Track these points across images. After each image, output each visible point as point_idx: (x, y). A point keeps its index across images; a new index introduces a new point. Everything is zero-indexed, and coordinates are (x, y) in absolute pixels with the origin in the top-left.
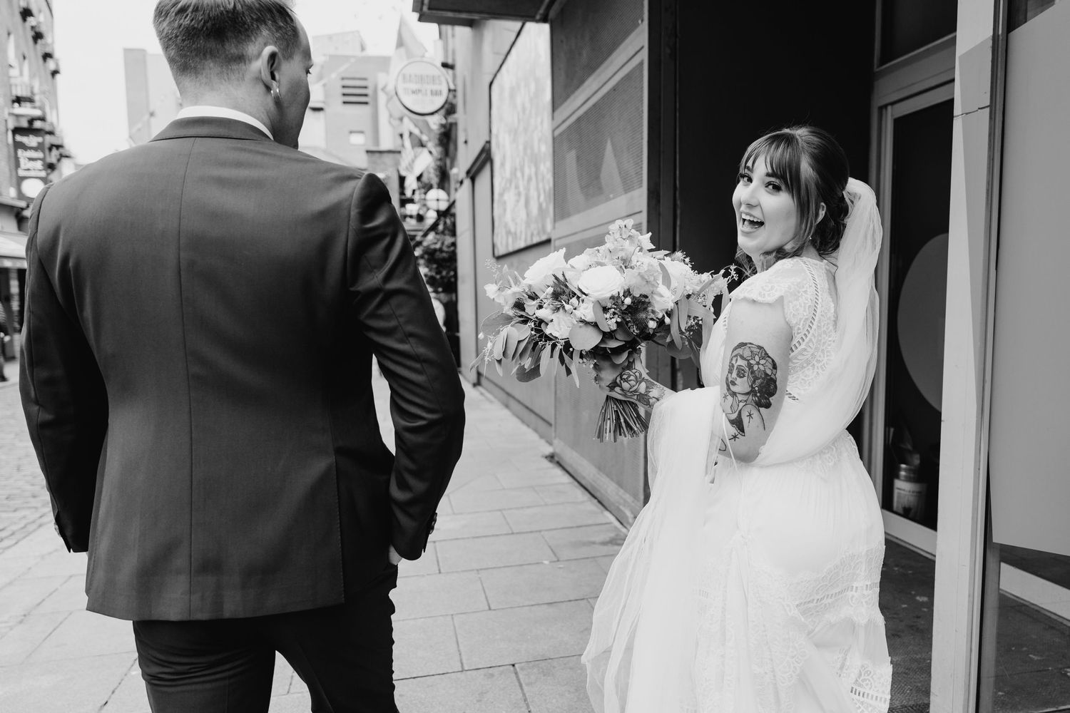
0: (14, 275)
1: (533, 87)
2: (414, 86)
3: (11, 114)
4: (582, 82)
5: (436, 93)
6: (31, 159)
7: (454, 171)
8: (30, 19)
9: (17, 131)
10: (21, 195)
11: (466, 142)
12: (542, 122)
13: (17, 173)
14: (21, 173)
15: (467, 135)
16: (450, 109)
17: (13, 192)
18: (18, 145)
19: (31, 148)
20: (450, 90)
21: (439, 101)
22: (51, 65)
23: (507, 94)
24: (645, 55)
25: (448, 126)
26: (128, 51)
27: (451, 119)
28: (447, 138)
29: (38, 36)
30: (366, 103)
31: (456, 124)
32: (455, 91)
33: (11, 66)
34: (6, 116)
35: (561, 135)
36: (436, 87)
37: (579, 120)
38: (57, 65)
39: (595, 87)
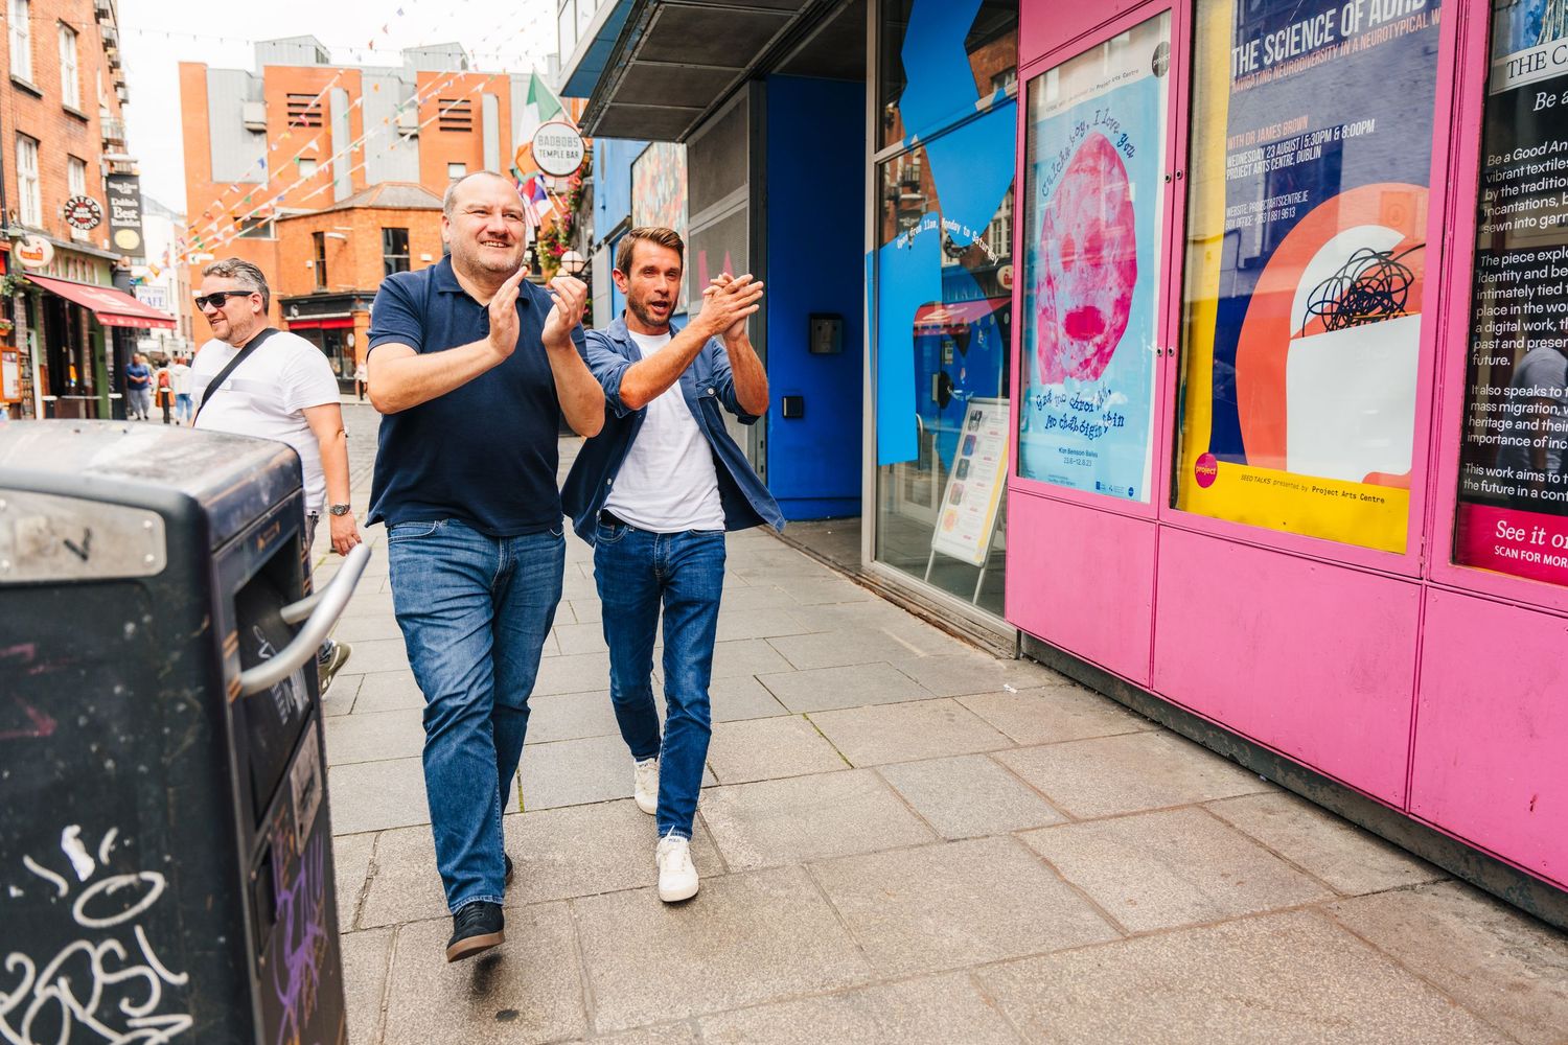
0: (108, 333)
1: (672, 183)
2: (550, 149)
3: (105, 160)
4: (710, 204)
5: (572, 155)
6: (125, 208)
7: (587, 232)
8: (111, 51)
9: (111, 177)
10: (114, 248)
11: (604, 208)
12: (680, 216)
13: (110, 222)
14: (115, 223)
15: (605, 201)
16: (585, 171)
17: (106, 244)
18: (111, 193)
19: (126, 196)
20: (586, 151)
21: (575, 163)
22: (120, 93)
23: (648, 179)
24: (747, 204)
25: (583, 188)
26: (183, 65)
27: (586, 181)
28: (581, 198)
29: (115, 66)
30: (469, 130)
31: (592, 186)
32: (592, 152)
33: (101, 106)
34: (101, 162)
35: (696, 235)
36: (574, 149)
37: (708, 229)
38: (126, 94)
39: (718, 211)
